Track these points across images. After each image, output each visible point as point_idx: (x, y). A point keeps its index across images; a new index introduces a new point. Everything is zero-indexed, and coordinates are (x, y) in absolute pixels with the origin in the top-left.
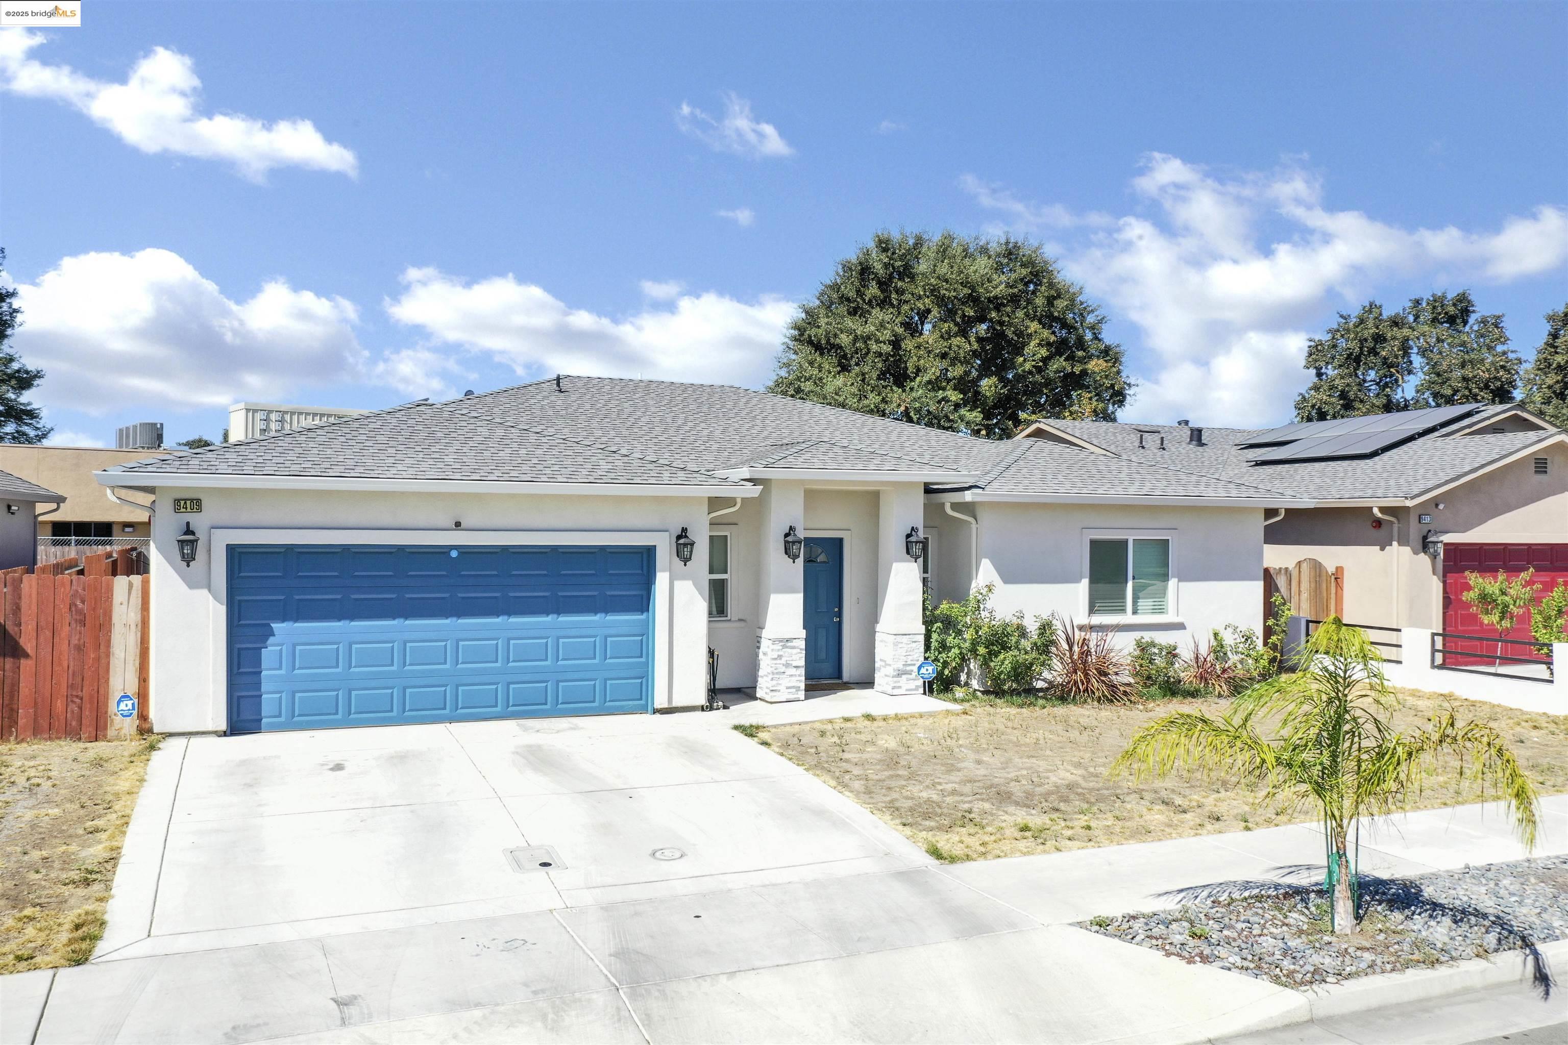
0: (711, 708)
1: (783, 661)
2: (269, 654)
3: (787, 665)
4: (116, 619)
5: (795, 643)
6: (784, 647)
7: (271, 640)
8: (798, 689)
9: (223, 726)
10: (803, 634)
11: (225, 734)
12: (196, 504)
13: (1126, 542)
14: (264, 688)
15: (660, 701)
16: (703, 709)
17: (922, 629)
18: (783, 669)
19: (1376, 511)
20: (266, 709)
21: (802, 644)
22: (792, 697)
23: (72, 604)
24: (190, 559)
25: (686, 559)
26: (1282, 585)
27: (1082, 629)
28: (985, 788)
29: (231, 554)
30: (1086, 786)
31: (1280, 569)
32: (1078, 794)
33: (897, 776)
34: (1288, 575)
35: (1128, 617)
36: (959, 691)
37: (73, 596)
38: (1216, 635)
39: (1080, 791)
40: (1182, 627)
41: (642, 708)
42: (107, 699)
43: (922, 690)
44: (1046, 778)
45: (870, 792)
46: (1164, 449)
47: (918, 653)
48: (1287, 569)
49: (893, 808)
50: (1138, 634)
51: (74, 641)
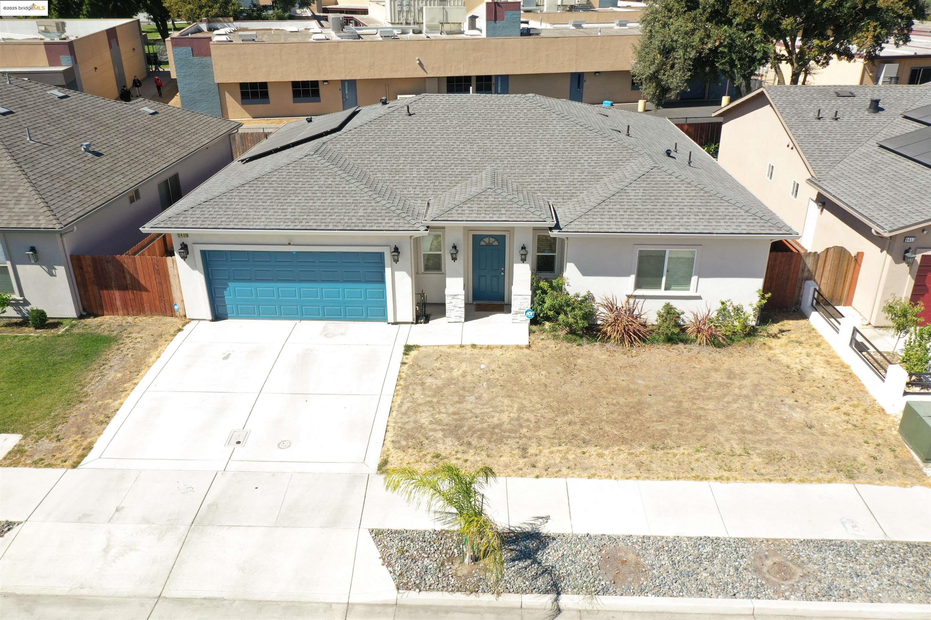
0: (417, 323)
1: (453, 304)
3: (455, 306)
4: (170, 273)
5: (459, 297)
6: (453, 298)
8: (461, 317)
9: (210, 318)
10: (463, 292)
11: (212, 321)
12: (186, 236)
13: (665, 251)
14: (227, 302)
15: (391, 319)
16: (412, 323)
17: (530, 293)
18: (453, 308)
19: (873, 231)
20: (229, 311)
21: (463, 298)
22: (457, 320)
23: (154, 267)
24: (184, 258)
25: (396, 261)
26: (809, 263)
27: (629, 297)
28: (456, 420)
29: (204, 253)
30: (503, 428)
31: (810, 253)
32: (492, 433)
33: (430, 402)
34: (816, 256)
35: (662, 292)
36: (547, 325)
37: (154, 264)
38: (723, 303)
39: (497, 431)
40: (699, 298)
41: (385, 320)
42: (173, 302)
43: (529, 321)
44: (493, 417)
45: (405, 414)
46: (836, 119)
47: (527, 304)
48: (815, 253)
49: (401, 428)
50: (667, 301)
51: (158, 281)
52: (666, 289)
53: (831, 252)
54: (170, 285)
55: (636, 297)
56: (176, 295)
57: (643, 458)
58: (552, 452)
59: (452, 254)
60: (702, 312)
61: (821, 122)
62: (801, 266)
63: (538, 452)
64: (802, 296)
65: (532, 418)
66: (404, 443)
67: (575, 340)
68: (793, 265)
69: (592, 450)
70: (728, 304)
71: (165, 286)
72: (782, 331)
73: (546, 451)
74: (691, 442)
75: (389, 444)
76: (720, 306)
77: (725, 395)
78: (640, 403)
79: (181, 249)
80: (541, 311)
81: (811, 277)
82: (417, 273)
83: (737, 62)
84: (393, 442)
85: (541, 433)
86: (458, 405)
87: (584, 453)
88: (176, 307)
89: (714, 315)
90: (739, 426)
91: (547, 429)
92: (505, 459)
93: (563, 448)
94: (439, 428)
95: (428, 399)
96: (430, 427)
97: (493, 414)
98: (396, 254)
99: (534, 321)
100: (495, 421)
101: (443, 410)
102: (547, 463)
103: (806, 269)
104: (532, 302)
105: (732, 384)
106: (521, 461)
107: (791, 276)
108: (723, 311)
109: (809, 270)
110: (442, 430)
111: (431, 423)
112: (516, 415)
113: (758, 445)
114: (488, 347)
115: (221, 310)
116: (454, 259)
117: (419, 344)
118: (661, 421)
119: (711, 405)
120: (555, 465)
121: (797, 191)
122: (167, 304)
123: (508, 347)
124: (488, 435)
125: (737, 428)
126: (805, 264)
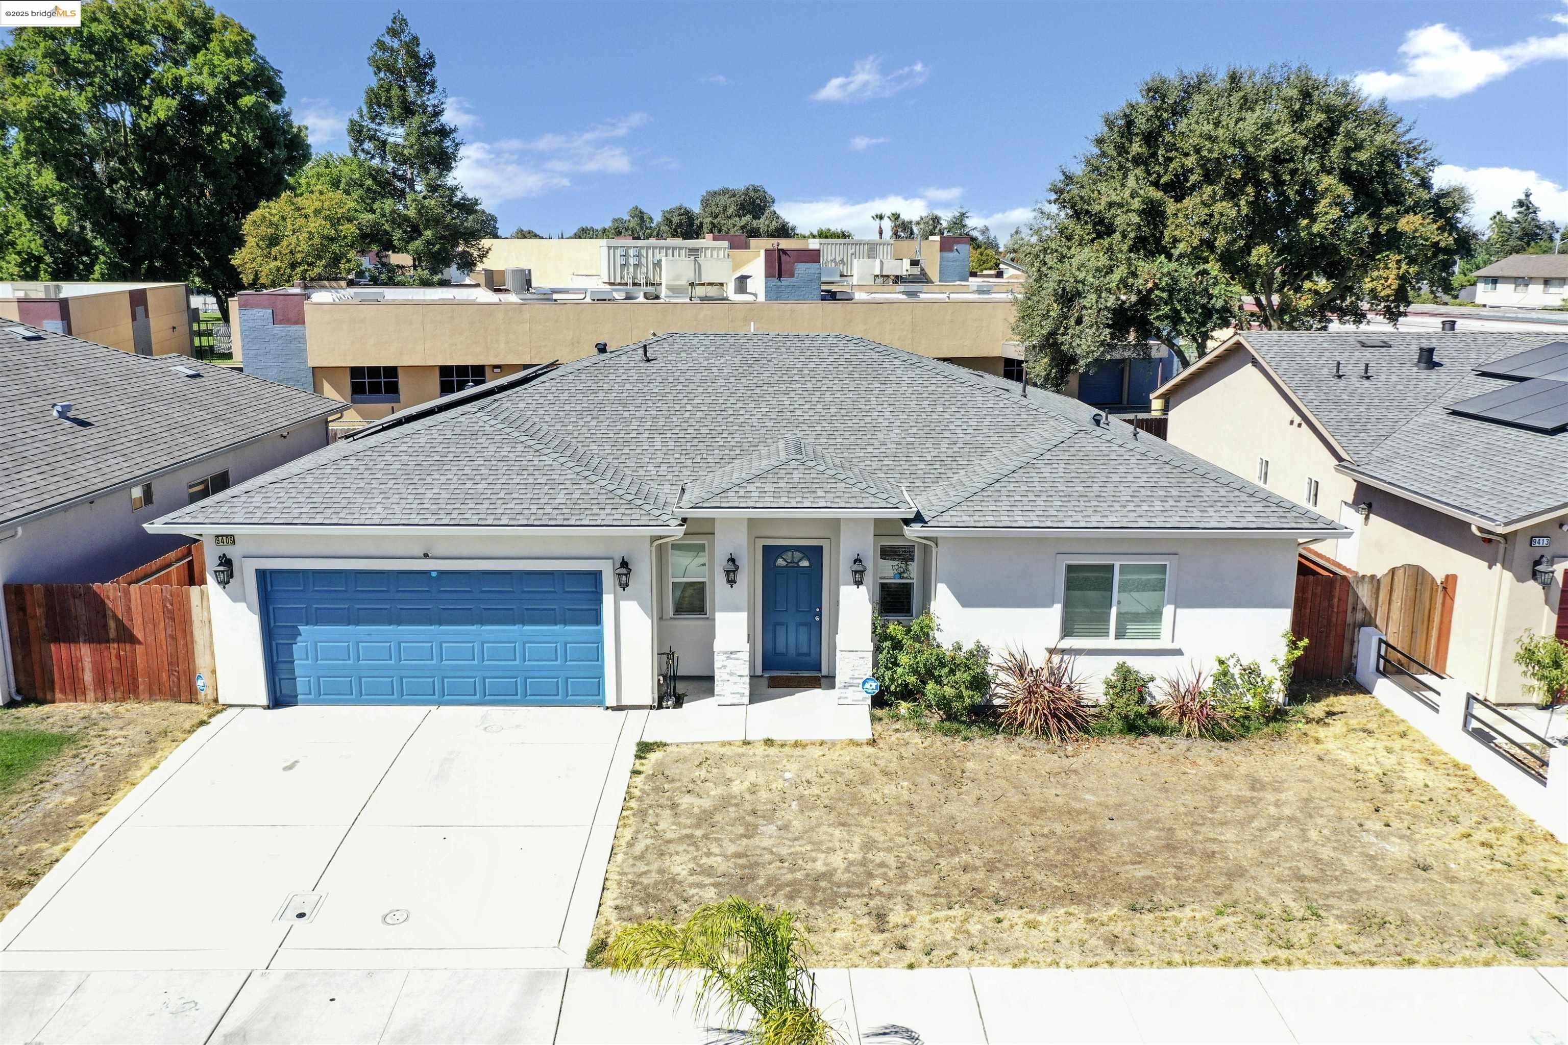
0: (660, 707)
1: (728, 670)
2: (298, 648)
3: (732, 674)
4: (194, 618)
5: (738, 655)
6: (728, 658)
7: (299, 638)
8: (742, 695)
9: (264, 701)
10: (746, 647)
11: (268, 707)
12: (231, 539)
13: (1112, 566)
14: (298, 672)
15: (611, 701)
16: (651, 707)
17: (871, 647)
18: (728, 677)
19: (1474, 529)
20: (300, 689)
21: (746, 656)
22: (736, 702)
23: (164, 606)
24: (224, 583)
25: (624, 586)
26: (1364, 593)
27: (1051, 651)
28: (743, 867)
29: (262, 575)
30: (836, 879)
31: (1364, 577)
32: (815, 889)
33: (690, 837)
34: (1375, 583)
35: (1110, 642)
36: (904, 707)
37: (164, 600)
38: (1221, 662)
39: (823, 884)
40: (1179, 652)
41: (600, 703)
42: (195, 673)
43: (869, 702)
44: (814, 860)
45: (641, 857)
46: (1368, 378)
47: (866, 668)
48: (1373, 577)
49: (634, 883)
50: (1120, 659)
51: (169, 632)
52: (1117, 637)
53: (1400, 574)
54: (192, 642)
55: (1063, 651)
56: (202, 661)
57: (1117, 928)
58: (935, 921)
59: (728, 572)
60: (1187, 680)
61: (1342, 383)
62: (1351, 600)
63: (907, 921)
64: (1356, 657)
65: (891, 861)
66: (639, 910)
67: (958, 731)
68: (1336, 600)
69: (1011, 914)
70: (1231, 662)
71: (182, 642)
72: (1330, 714)
73: (924, 920)
74: (1204, 898)
75: (609, 912)
76: (1216, 668)
77: (1253, 818)
78: (1093, 833)
79: (220, 565)
80: (892, 680)
81: (1369, 622)
82: (661, 618)
83: (1184, 314)
84: (616, 908)
85: (910, 887)
86: (745, 841)
87: (999, 921)
88: (200, 683)
89: (1207, 685)
90: (1290, 868)
91: (921, 880)
92: (845, 935)
93: (957, 912)
94: (708, 880)
95: (688, 831)
96: (691, 879)
97: (814, 854)
98: (624, 571)
99: (879, 701)
100: (820, 866)
101: (715, 850)
102: (928, 941)
103: (1359, 607)
104: (876, 664)
105: (1261, 799)
106: (877, 940)
107: (1334, 619)
108: (1223, 679)
109: (1364, 609)
110: (716, 885)
111: (692, 872)
112: (858, 856)
113: (1331, 901)
114: (796, 744)
115: (286, 690)
116: (731, 582)
117: (664, 741)
118: (1140, 863)
119: (1230, 834)
120: (945, 944)
121: (1316, 495)
122: (182, 678)
123: (834, 744)
124: (806, 893)
125: (1286, 872)
126: (1357, 597)
